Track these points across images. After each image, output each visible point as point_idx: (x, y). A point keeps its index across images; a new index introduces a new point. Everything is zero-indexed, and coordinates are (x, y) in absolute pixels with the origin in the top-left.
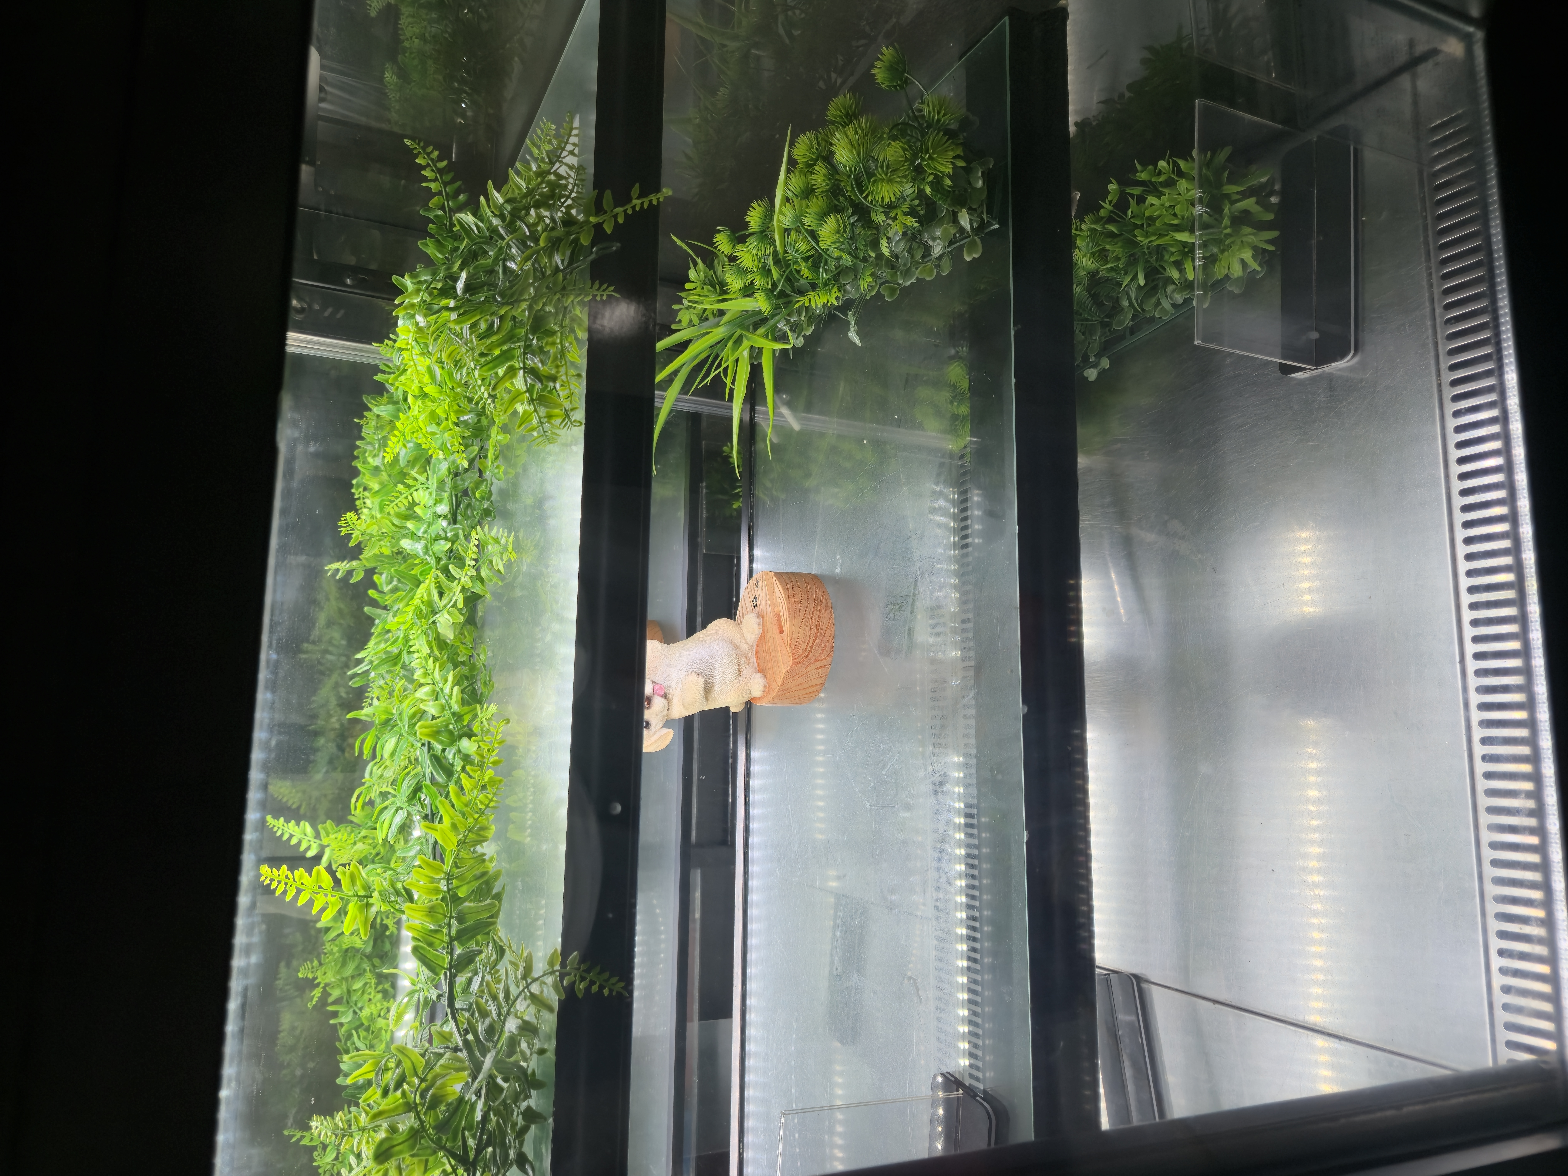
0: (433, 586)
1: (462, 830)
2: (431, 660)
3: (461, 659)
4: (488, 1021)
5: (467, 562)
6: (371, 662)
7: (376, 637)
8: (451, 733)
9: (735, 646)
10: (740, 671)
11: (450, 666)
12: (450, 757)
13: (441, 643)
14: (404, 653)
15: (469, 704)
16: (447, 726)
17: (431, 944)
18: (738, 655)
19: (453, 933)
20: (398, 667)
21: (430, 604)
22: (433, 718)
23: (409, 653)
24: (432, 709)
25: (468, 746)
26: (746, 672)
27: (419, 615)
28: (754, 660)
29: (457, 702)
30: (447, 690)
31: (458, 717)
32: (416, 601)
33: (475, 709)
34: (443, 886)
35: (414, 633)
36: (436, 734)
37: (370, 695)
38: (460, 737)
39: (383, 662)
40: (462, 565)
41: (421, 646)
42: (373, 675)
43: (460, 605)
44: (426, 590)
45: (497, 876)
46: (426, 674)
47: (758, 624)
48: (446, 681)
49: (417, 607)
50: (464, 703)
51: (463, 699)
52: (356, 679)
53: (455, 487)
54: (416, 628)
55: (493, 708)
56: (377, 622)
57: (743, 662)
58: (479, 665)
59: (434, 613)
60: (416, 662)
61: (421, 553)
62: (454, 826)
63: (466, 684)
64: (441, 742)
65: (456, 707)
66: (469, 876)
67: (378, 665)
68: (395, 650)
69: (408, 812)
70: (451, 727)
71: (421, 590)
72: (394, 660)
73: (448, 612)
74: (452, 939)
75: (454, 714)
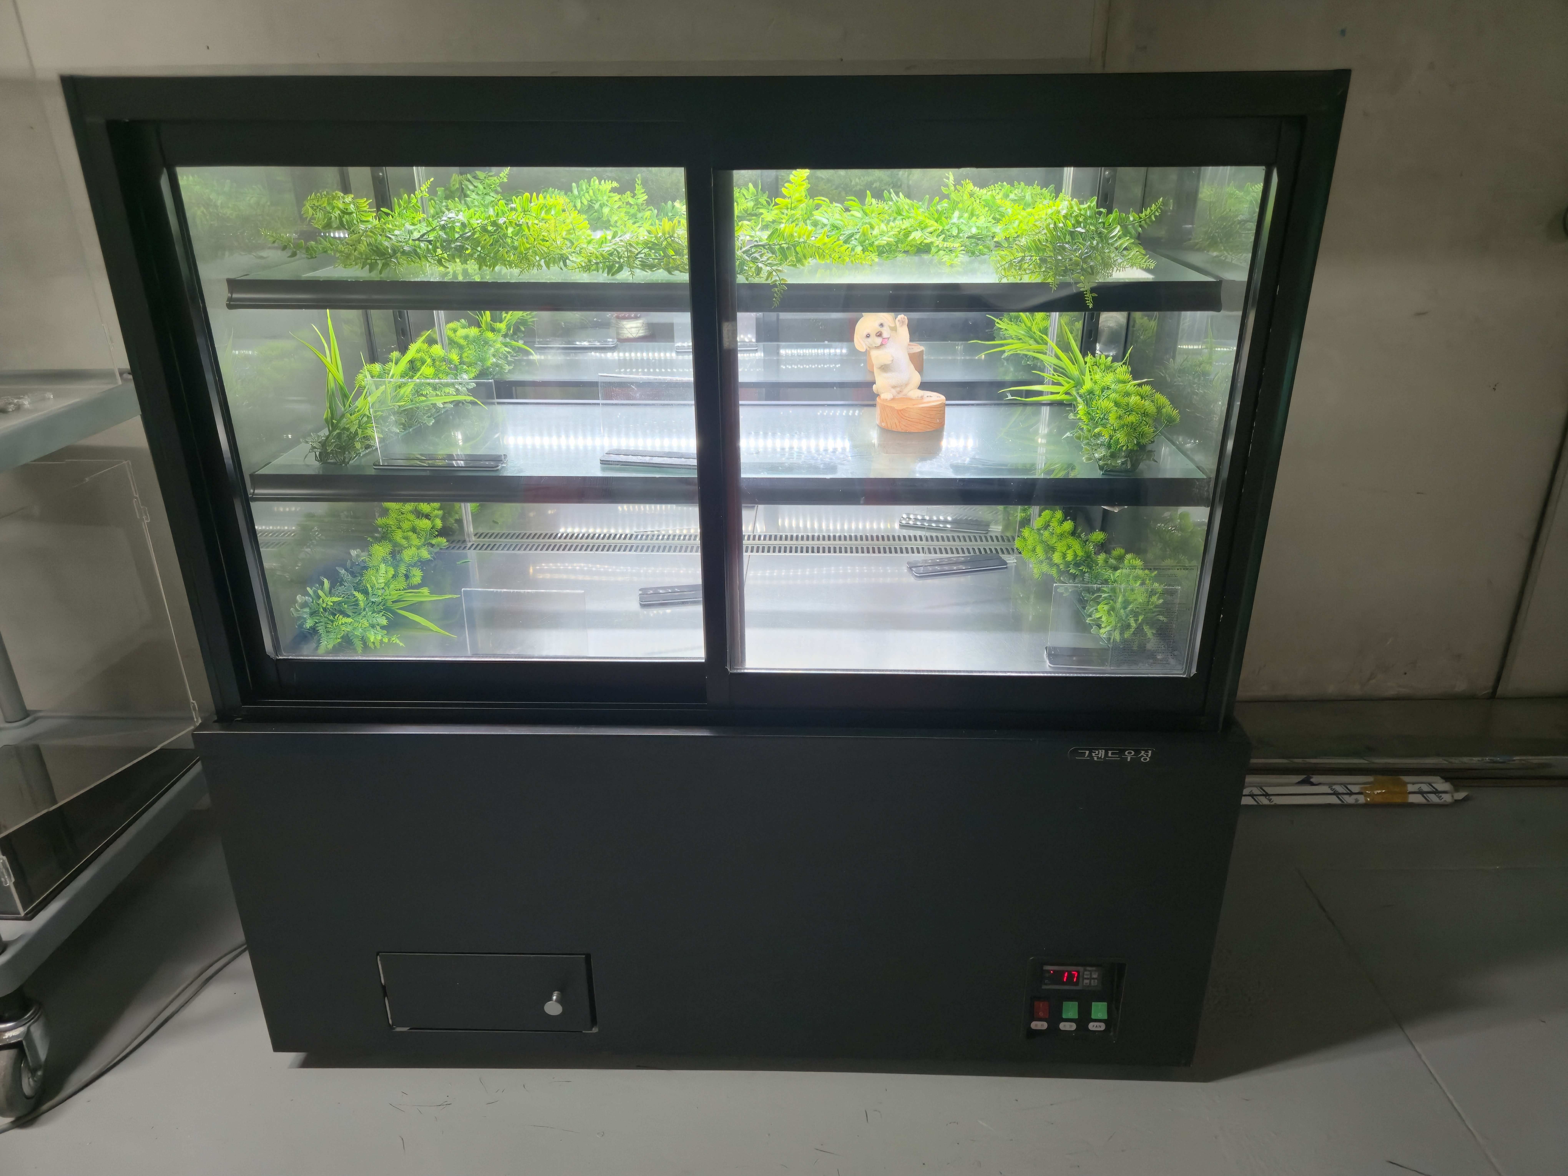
0: (935, 228)
1: (824, 247)
2: (899, 230)
3: (899, 245)
4: (759, 258)
5: (946, 243)
6: (897, 202)
7: (911, 203)
8: (865, 241)
9: (906, 385)
10: (894, 387)
11: (896, 240)
12: (853, 242)
13: (907, 234)
14: (902, 217)
15: (878, 250)
16: (868, 239)
17: (779, 236)
18: (902, 386)
19: (782, 245)
20: (895, 215)
21: (926, 227)
22: (871, 234)
23: (902, 219)
24: (876, 232)
25: (859, 249)
26: (893, 391)
27: (921, 223)
28: (900, 396)
29: (879, 243)
30: (884, 238)
31: (871, 245)
32: (927, 221)
33: (875, 252)
34: (801, 240)
35: (912, 221)
36: (864, 234)
37: (880, 203)
38: (862, 246)
39: (898, 208)
40: (944, 240)
41: (906, 224)
42: (890, 203)
43: (926, 241)
44: (934, 225)
45: (803, 265)
46: (892, 228)
47: (918, 397)
48: (889, 237)
49: (924, 221)
50: (878, 247)
51: (880, 246)
52: (888, 194)
53: (987, 236)
54: (915, 221)
55: (876, 260)
56: (921, 203)
57: (898, 389)
58: (897, 254)
59: (922, 229)
60: (898, 222)
61: (952, 221)
62: (825, 244)
63: (887, 248)
64: (860, 237)
65: (876, 243)
66: (805, 251)
67: (896, 205)
68: (905, 213)
69: (827, 225)
70: (867, 241)
71: (933, 222)
72: (899, 213)
73: (922, 236)
74: (780, 245)
75: (873, 242)
